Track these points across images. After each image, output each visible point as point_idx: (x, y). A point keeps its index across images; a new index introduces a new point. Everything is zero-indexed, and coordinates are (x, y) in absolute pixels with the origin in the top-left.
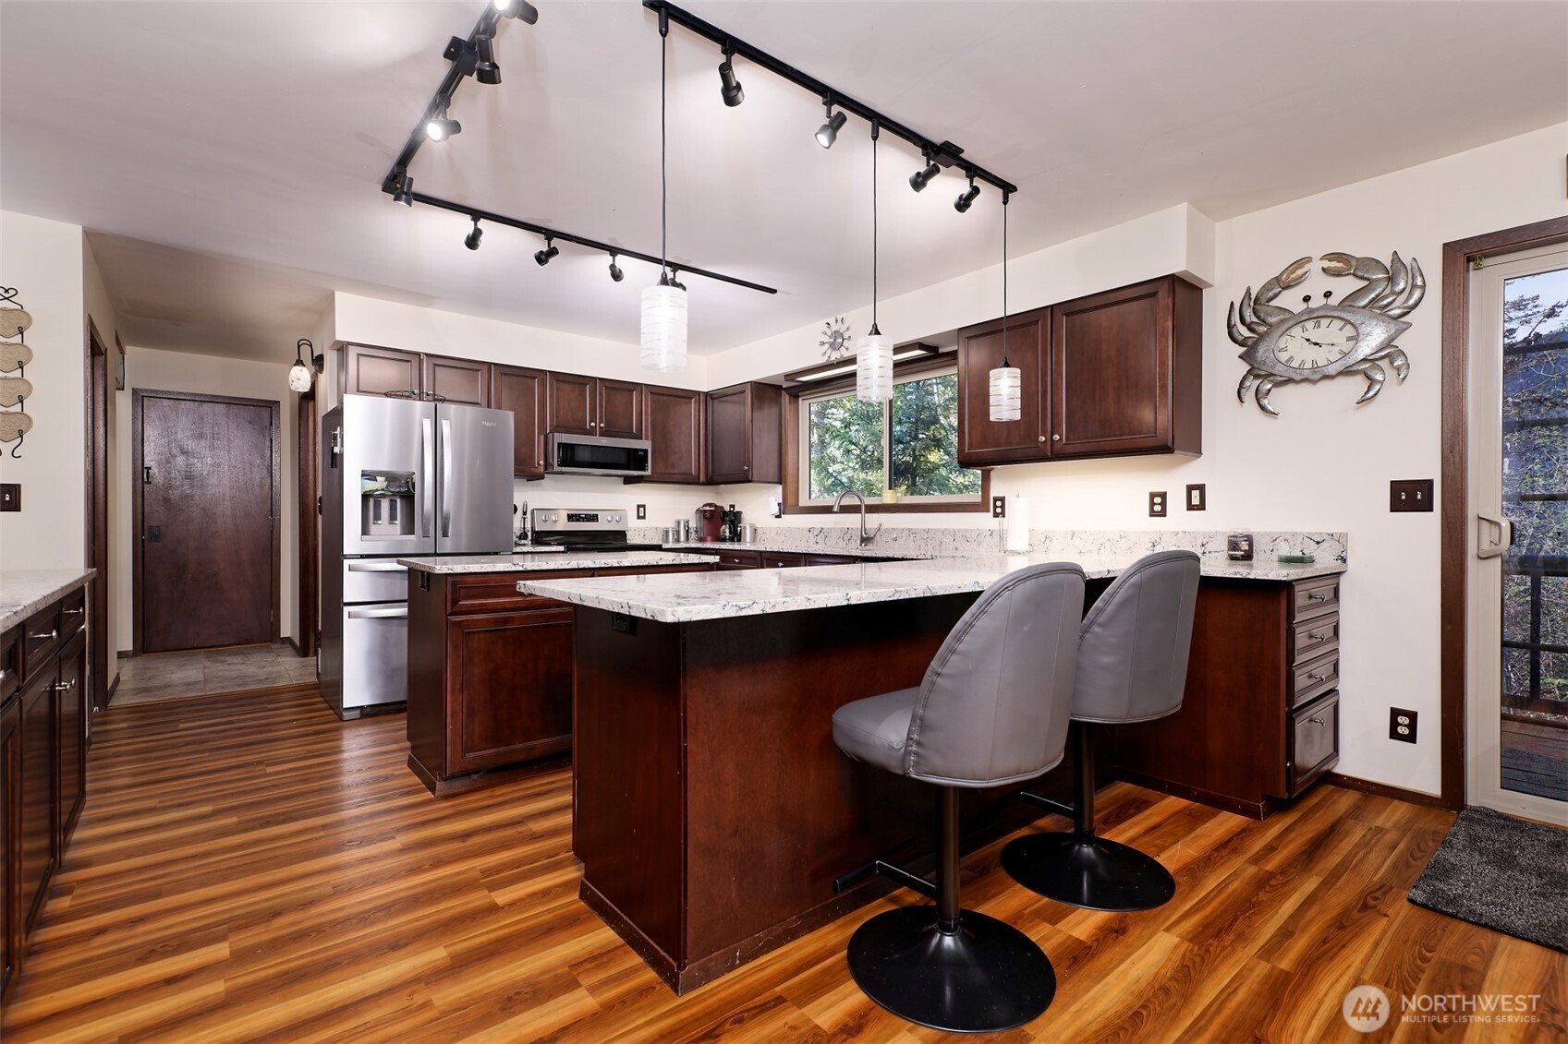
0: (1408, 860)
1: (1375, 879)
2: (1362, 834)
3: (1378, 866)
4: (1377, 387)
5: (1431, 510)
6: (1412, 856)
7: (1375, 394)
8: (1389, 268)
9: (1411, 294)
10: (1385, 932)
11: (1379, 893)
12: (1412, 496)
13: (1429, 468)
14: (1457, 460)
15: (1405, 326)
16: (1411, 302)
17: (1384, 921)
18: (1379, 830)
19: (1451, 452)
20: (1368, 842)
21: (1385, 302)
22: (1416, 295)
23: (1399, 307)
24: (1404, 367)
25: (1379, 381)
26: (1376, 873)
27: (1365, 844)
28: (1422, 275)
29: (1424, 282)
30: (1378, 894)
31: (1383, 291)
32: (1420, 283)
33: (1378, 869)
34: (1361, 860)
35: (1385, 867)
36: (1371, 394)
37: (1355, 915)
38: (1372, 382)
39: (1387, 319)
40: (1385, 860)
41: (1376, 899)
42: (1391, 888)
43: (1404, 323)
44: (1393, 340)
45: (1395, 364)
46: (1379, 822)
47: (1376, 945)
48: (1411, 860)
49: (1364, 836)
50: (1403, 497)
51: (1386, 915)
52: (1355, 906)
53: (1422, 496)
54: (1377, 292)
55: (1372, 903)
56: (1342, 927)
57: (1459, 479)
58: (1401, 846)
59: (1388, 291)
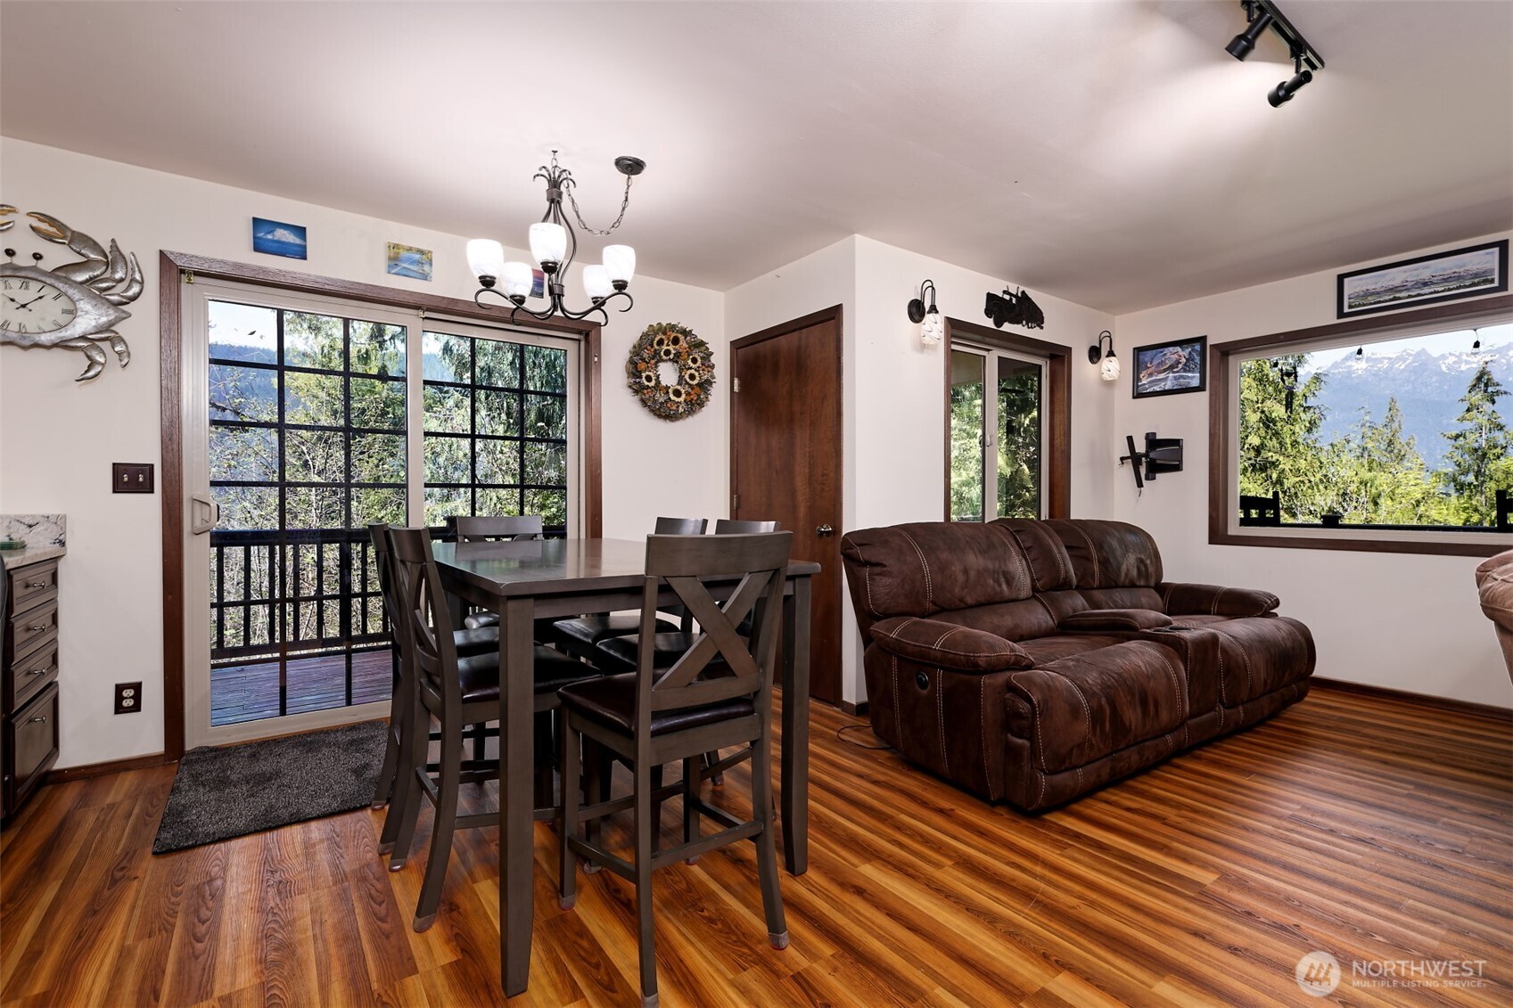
0: (145, 820)
1: (118, 851)
2: (96, 817)
3: (118, 838)
4: (98, 368)
5: (152, 492)
6: (147, 815)
7: (96, 376)
8: (107, 251)
9: (129, 287)
10: (138, 892)
11: (125, 861)
12: (133, 478)
13: (148, 452)
14: (175, 446)
15: (124, 315)
16: (130, 293)
17: (135, 883)
18: (112, 806)
19: (170, 440)
20: (103, 821)
21: (104, 285)
22: (135, 289)
23: (119, 295)
24: (125, 354)
25: (99, 363)
26: (117, 848)
27: (101, 825)
28: (140, 272)
29: (142, 279)
30: (124, 863)
31: (102, 274)
32: (138, 277)
33: (119, 840)
34: (101, 842)
35: (125, 837)
36: (91, 373)
37: (106, 893)
38: (93, 363)
39: (107, 304)
40: (124, 830)
41: (123, 868)
42: (136, 851)
43: (124, 312)
44: (113, 325)
45: (116, 349)
46: (109, 800)
47: (133, 907)
48: (147, 818)
49: (98, 818)
50: (126, 479)
51: (135, 878)
52: (104, 886)
53: (144, 478)
54: (95, 274)
55: (118, 875)
56: (95, 913)
57: (177, 464)
58: (136, 811)
59: (107, 275)
